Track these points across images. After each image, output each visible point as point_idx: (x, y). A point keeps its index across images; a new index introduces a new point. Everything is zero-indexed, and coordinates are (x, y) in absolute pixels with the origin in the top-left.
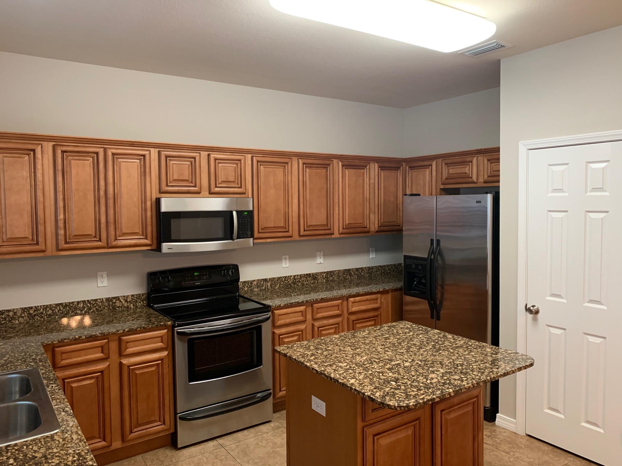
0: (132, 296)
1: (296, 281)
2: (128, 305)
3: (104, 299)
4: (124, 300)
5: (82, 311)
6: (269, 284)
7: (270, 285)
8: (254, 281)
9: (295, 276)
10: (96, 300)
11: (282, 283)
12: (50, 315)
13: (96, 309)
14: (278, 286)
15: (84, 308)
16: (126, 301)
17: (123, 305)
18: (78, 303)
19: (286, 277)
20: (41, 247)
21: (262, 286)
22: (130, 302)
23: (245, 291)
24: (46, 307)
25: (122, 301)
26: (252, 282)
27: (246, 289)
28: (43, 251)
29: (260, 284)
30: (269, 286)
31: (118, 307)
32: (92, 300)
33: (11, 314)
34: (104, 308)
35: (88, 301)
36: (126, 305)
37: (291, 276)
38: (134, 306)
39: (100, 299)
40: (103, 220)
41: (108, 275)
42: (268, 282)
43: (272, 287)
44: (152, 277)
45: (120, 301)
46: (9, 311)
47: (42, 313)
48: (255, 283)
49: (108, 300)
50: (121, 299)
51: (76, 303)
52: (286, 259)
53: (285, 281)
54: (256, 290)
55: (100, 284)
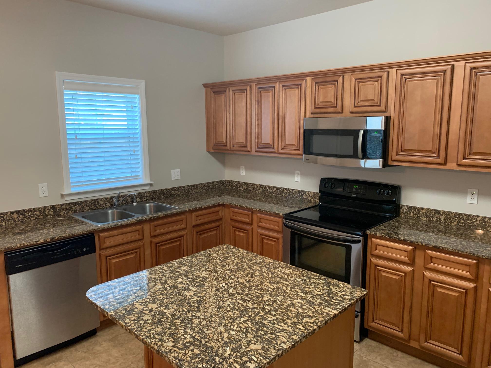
0: (314, 193)
1: (486, 225)
2: (311, 199)
3: (297, 191)
4: (308, 194)
5: (285, 195)
6: (442, 218)
7: (444, 219)
8: (423, 209)
9: (485, 218)
10: (293, 190)
11: (462, 221)
12: (271, 193)
13: (293, 196)
14: (456, 223)
15: (286, 193)
16: (310, 196)
17: (307, 198)
18: (284, 189)
19: (470, 215)
20: (249, 149)
21: (433, 217)
22: (312, 197)
23: (411, 217)
24: (270, 187)
25: (307, 195)
26: (420, 209)
27: (412, 215)
29: (430, 214)
30: (442, 219)
31: (305, 198)
32: (291, 189)
33: (256, 186)
34: (297, 197)
35: (289, 189)
36: (309, 198)
37: (478, 217)
38: (314, 201)
39: (295, 190)
40: (276, 134)
41: (302, 174)
42: (441, 215)
43: (446, 222)
45: (306, 195)
46: (255, 185)
47: (267, 190)
48: (424, 211)
49: (300, 192)
50: (306, 193)
51: (282, 189)
52: (473, 194)
53: (468, 220)
54: (424, 219)
55: (296, 180)
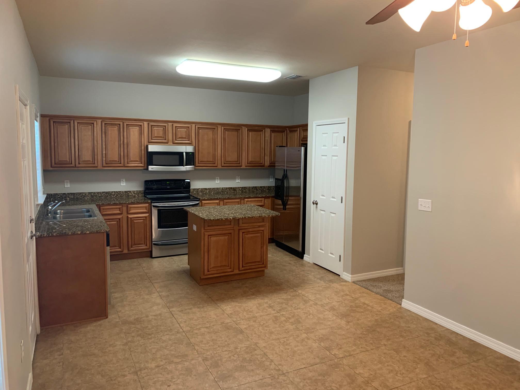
0: (137, 191)
1: (223, 191)
2: (135, 195)
3: (124, 192)
4: (133, 192)
5: (114, 196)
6: (208, 191)
7: (209, 192)
8: (199, 189)
9: (223, 188)
10: (120, 192)
11: (215, 191)
12: (100, 197)
13: (120, 196)
14: (213, 192)
15: (114, 194)
16: (134, 193)
17: (132, 195)
18: (112, 192)
19: (218, 188)
20: (96, 165)
21: (204, 192)
22: (136, 194)
23: (194, 193)
24: (98, 193)
25: (132, 193)
26: (198, 189)
27: (195, 192)
28: (97, 167)
29: (203, 191)
30: (208, 192)
31: (130, 196)
32: (118, 191)
33: (84, 194)
34: (124, 196)
35: (116, 192)
36: (134, 195)
37: (221, 188)
38: (138, 195)
39: (122, 191)
40: (122, 154)
41: (126, 181)
42: (207, 190)
43: (209, 193)
44: (146, 182)
45: (131, 193)
46: (83, 193)
47: (97, 195)
48: (200, 190)
49: (126, 192)
50: (132, 192)
51: (111, 192)
52: (218, 179)
53: (217, 190)
54: (200, 193)
55: (122, 185)
